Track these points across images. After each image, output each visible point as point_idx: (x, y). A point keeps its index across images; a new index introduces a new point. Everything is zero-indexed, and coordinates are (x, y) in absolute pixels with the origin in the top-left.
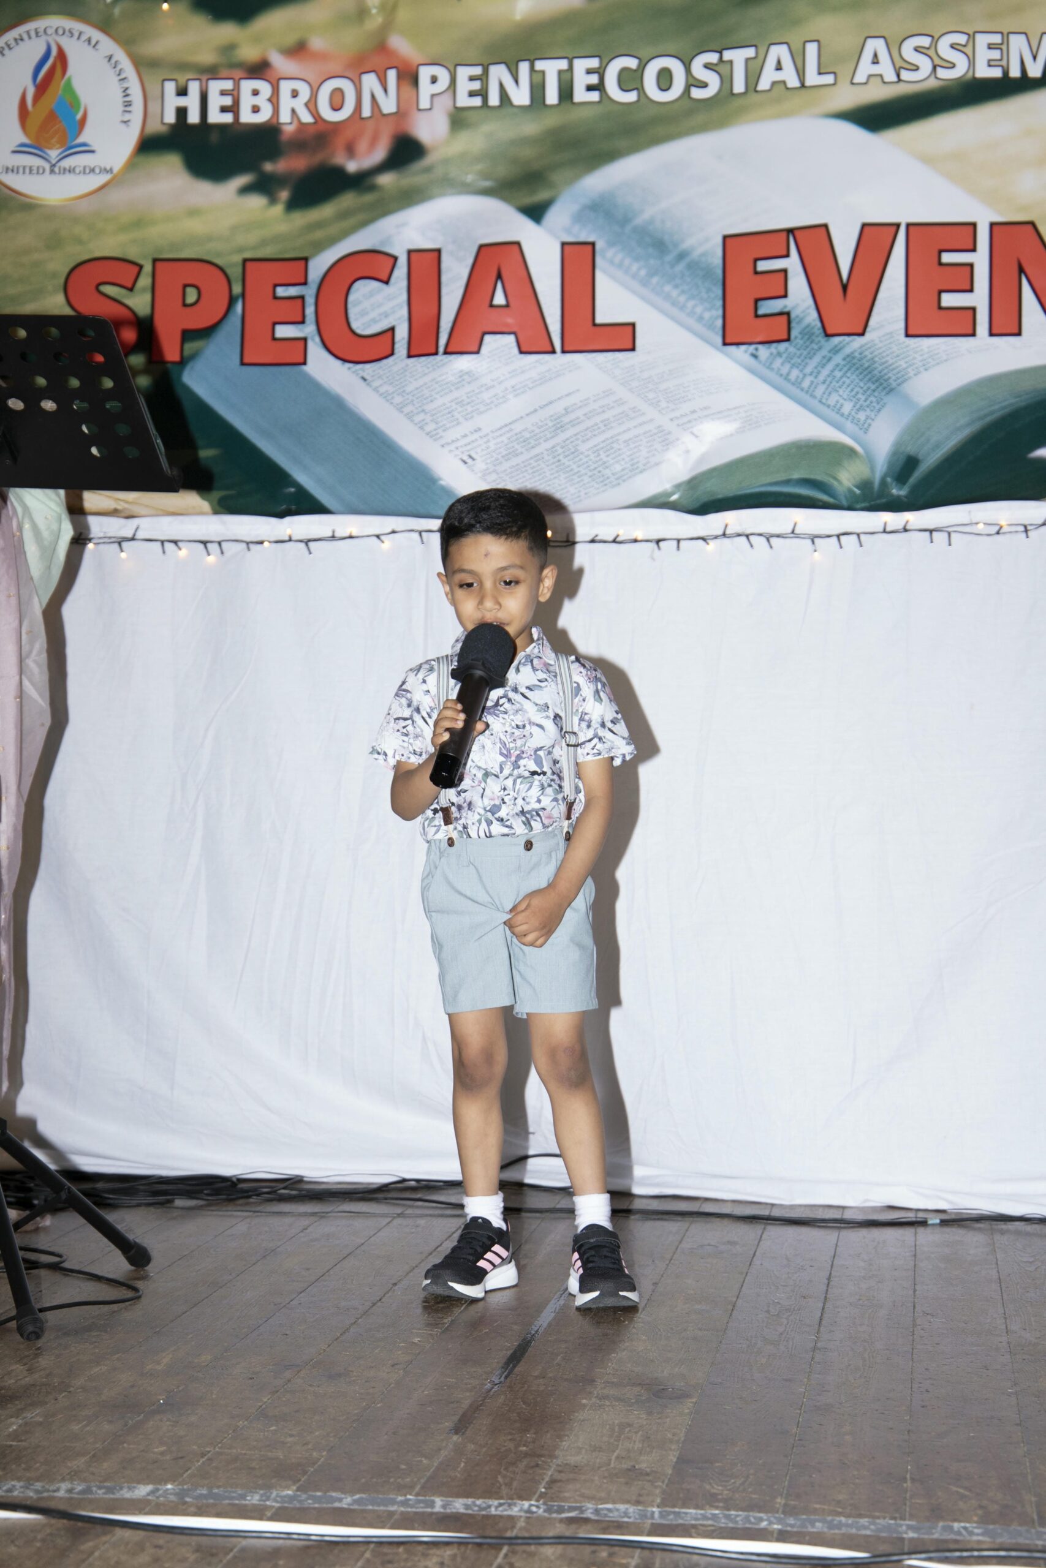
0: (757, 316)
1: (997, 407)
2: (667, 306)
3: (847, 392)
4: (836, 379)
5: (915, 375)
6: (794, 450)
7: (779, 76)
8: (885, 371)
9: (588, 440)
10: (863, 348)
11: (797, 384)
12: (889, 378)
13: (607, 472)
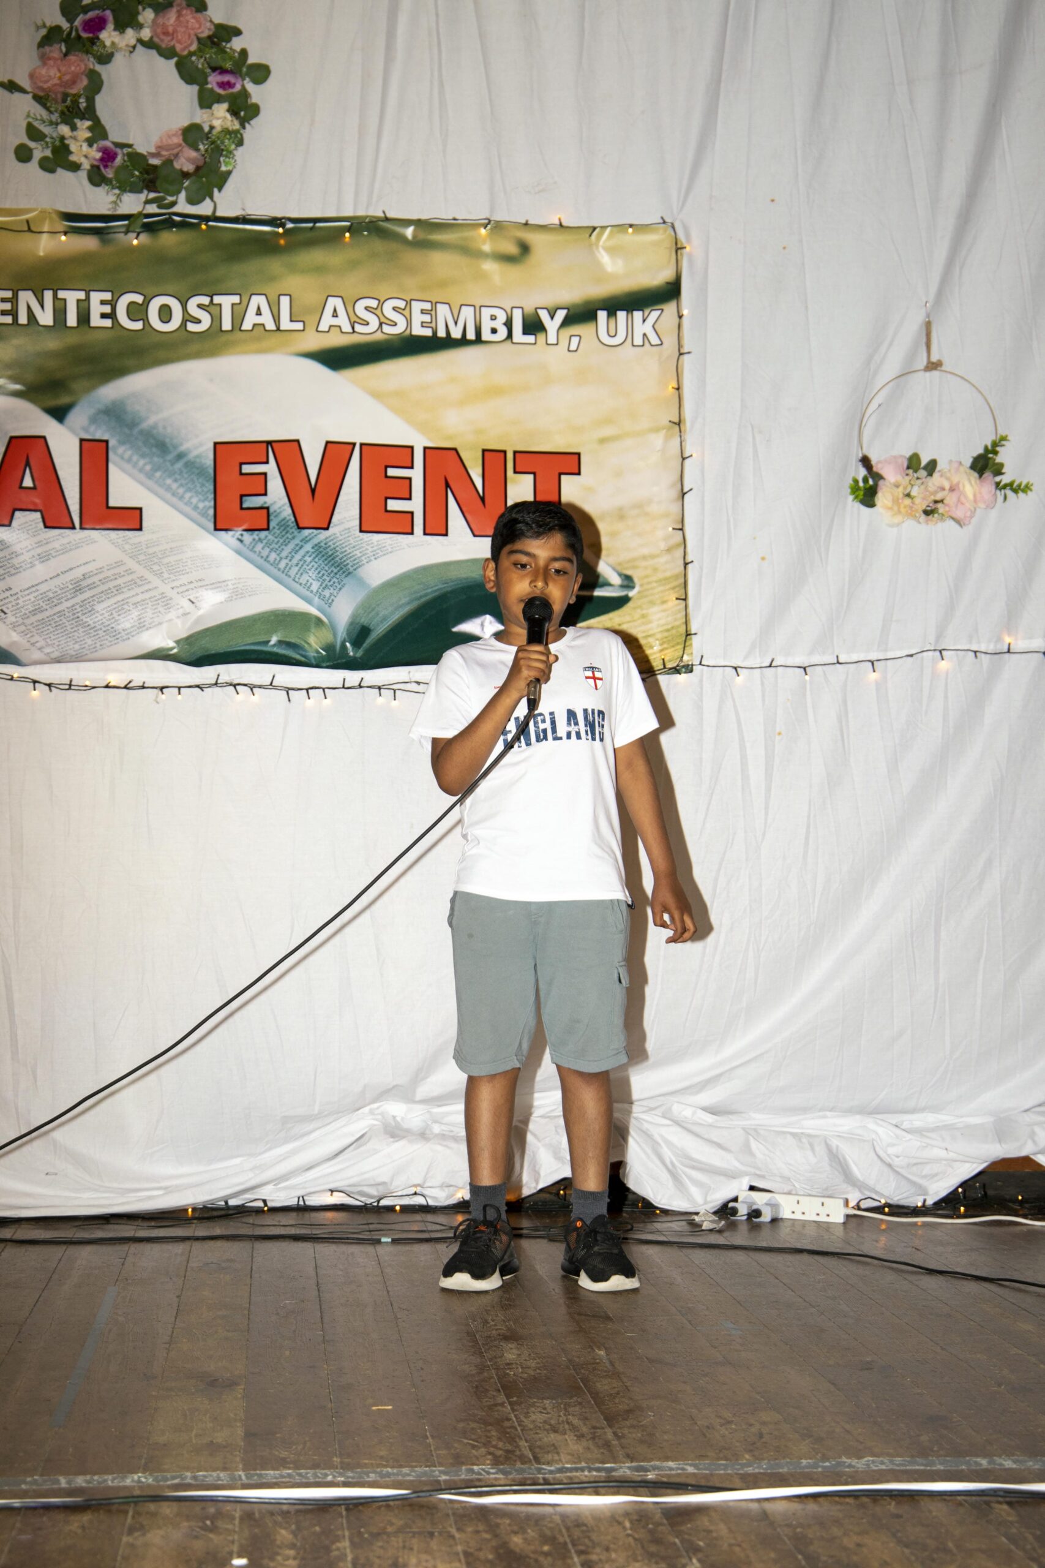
0: (242, 508)
1: (430, 590)
2: (168, 496)
3: (314, 575)
4: (307, 563)
5: (367, 562)
6: (273, 618)
7: (259, 320)
8: (345, 559)
9: (102, 601)
10: (328, 540)
11: (275, 564)
12: (348, 564)
13: (119, 627)
